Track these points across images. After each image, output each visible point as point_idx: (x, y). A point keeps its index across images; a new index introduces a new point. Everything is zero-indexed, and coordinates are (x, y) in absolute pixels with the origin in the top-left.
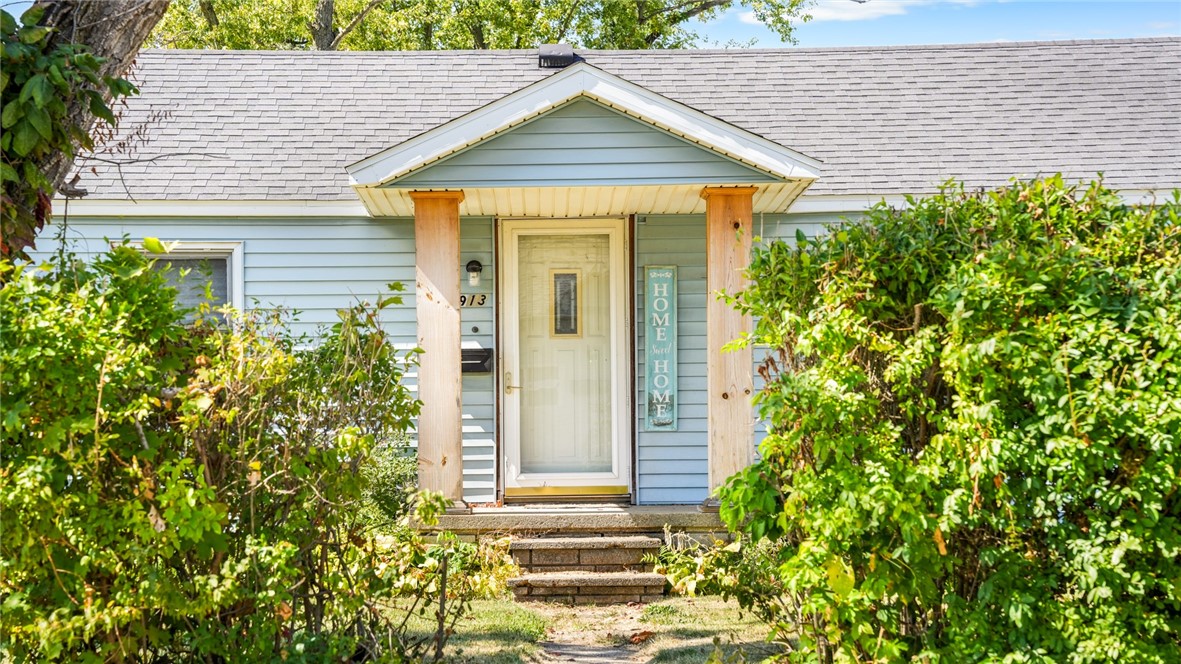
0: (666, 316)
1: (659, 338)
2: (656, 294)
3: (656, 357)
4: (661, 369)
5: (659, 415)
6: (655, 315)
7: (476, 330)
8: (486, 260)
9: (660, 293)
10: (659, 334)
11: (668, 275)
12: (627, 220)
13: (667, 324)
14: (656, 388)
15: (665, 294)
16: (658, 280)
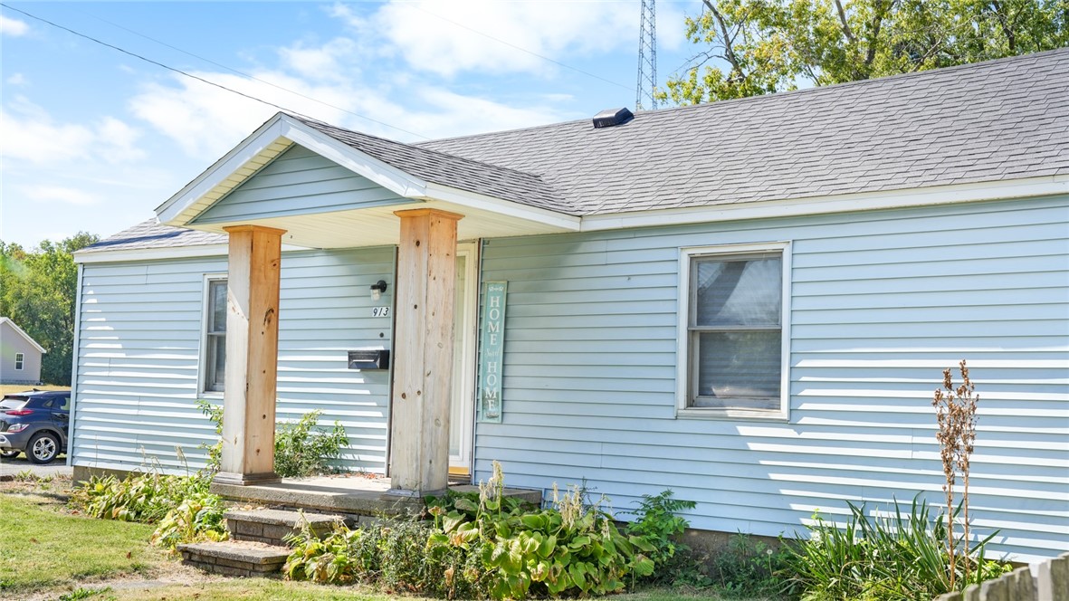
0: (498, 324)
1: (492, 343)
2: (492, 306)
3: (490, 359)
4: (492, 369)
5: (490, 409)
6: (490, 323)
7: (382, 335)
8: (390, 280)
9: (495, 304)
10: (492, 339)
11: (501, 289)
12: (477, 243)
13: (497, 331)
14: (488, 385)
15: (498, 306)
16: (495, 293)
